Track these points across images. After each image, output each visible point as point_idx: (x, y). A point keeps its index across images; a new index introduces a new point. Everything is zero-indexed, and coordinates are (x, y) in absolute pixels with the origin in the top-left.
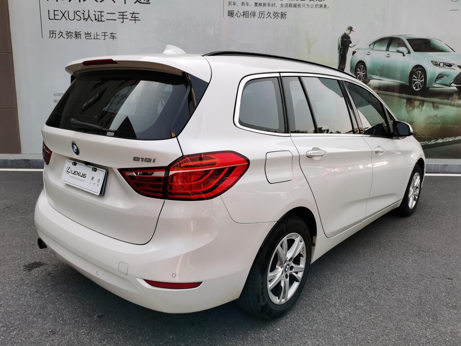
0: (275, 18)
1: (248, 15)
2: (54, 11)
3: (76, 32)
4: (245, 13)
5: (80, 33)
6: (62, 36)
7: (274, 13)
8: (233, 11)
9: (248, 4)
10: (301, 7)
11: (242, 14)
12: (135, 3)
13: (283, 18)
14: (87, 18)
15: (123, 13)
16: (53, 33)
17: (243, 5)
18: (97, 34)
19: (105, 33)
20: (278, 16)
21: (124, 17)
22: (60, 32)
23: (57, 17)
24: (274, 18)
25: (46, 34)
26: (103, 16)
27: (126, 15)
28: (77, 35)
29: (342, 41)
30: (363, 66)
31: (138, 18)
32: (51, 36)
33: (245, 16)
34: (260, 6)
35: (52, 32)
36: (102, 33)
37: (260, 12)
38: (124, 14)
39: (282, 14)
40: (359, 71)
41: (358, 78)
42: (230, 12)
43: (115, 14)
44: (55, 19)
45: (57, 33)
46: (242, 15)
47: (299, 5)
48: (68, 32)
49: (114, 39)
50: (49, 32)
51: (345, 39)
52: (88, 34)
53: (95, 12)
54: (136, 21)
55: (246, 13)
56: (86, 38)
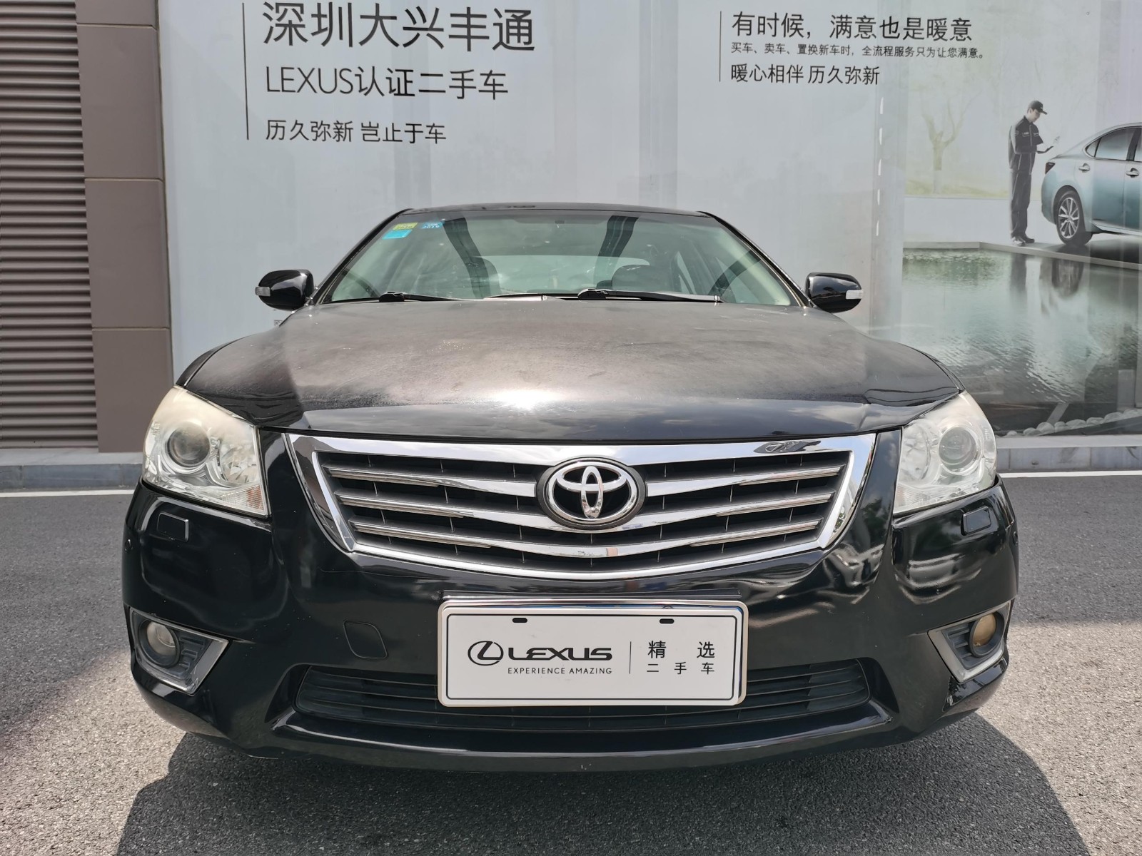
0: (851, 82)
1: (783, 76)
2: (282, 69)
3: (338, 123)
4: (775, 71)
5: (348, 126)
6: (300, 134)
7: (848, 70)
8: (744, 67)
9: (782, 47)
10: (916, 53)
11: (768, 73)
12: (494, 48)
13: (869, 82)
14: (369, 88)
15: (463, 73)
16: (277, 127)
17: (770, 50)
18: (395, 129)
19: (414, 125)
20: (858, 78)
21: (467, 83)
22: (296, 124)
23: (288, 85)
24: (848, 83)
25: (260, 129)
26: (411, 82)
27: (472, 80)
28: (341, 131)
29: (1016, 137)
30: (1072, 199)
31: (502, 85)
32: (271, 136)
33: (774, 78)
34: (811, 52)
35: (272, 124)
36: (407, 124)
37: (811, 67)
38: (466, 76)
39: (866, 73)
40: (1064, 213)
41: (1063, 230)
42: (737, 69)
43: (441, 75)
44: (283, 90)
45: (289, 126)
46: (768, 75)
47: (909, 50)
48: (317, 123)
49: (438, 140)
50: (267, 122)
51: (1025, 132)
52: (370, 129)
53: (391, 72)
54: (496, 94)
55: (777, 71)
56: (366, 139)
